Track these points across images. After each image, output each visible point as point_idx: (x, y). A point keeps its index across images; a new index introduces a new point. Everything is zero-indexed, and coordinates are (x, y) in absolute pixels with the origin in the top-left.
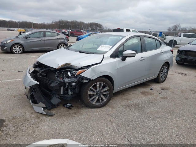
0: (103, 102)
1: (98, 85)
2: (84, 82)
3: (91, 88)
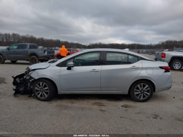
0: (45, 97)
1: (41, 84)
3: (37, 85)
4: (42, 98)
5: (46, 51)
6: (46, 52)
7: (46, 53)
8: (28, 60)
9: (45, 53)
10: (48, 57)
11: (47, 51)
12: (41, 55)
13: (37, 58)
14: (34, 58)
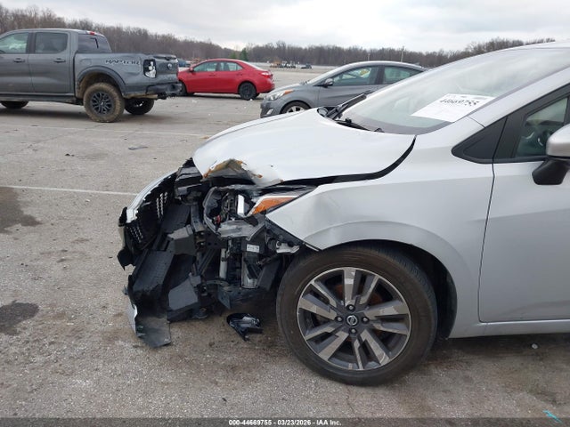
0: (372, 365)
1: (349, 282)
2: (283, 249)
3: (312, 282)
4: (350, 366)
5: (152, 63)
6: (150, 68)
7: (152, 74)
8: (78, 101)
9: (146, 70)
10: (159, 87)
11: (155, 64)
12: (130, 81)
13: (115, 94)
14: (102, 90)
